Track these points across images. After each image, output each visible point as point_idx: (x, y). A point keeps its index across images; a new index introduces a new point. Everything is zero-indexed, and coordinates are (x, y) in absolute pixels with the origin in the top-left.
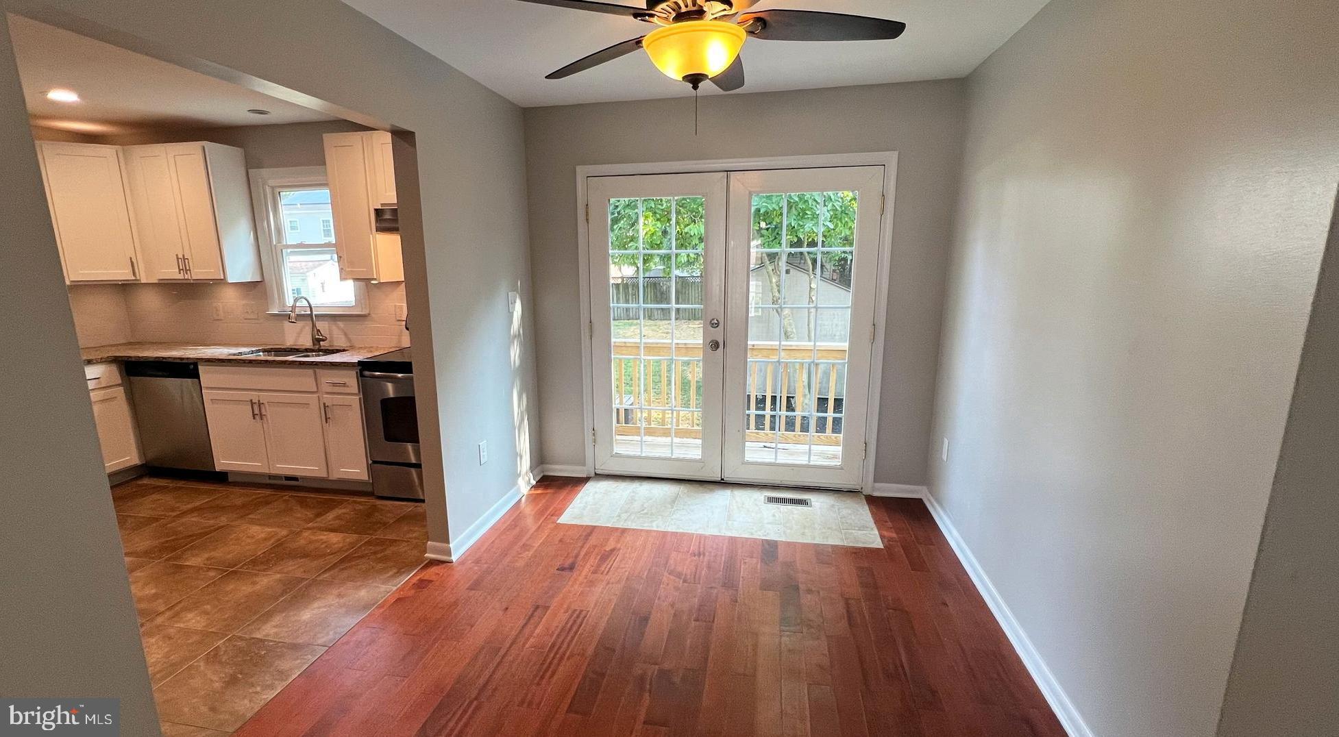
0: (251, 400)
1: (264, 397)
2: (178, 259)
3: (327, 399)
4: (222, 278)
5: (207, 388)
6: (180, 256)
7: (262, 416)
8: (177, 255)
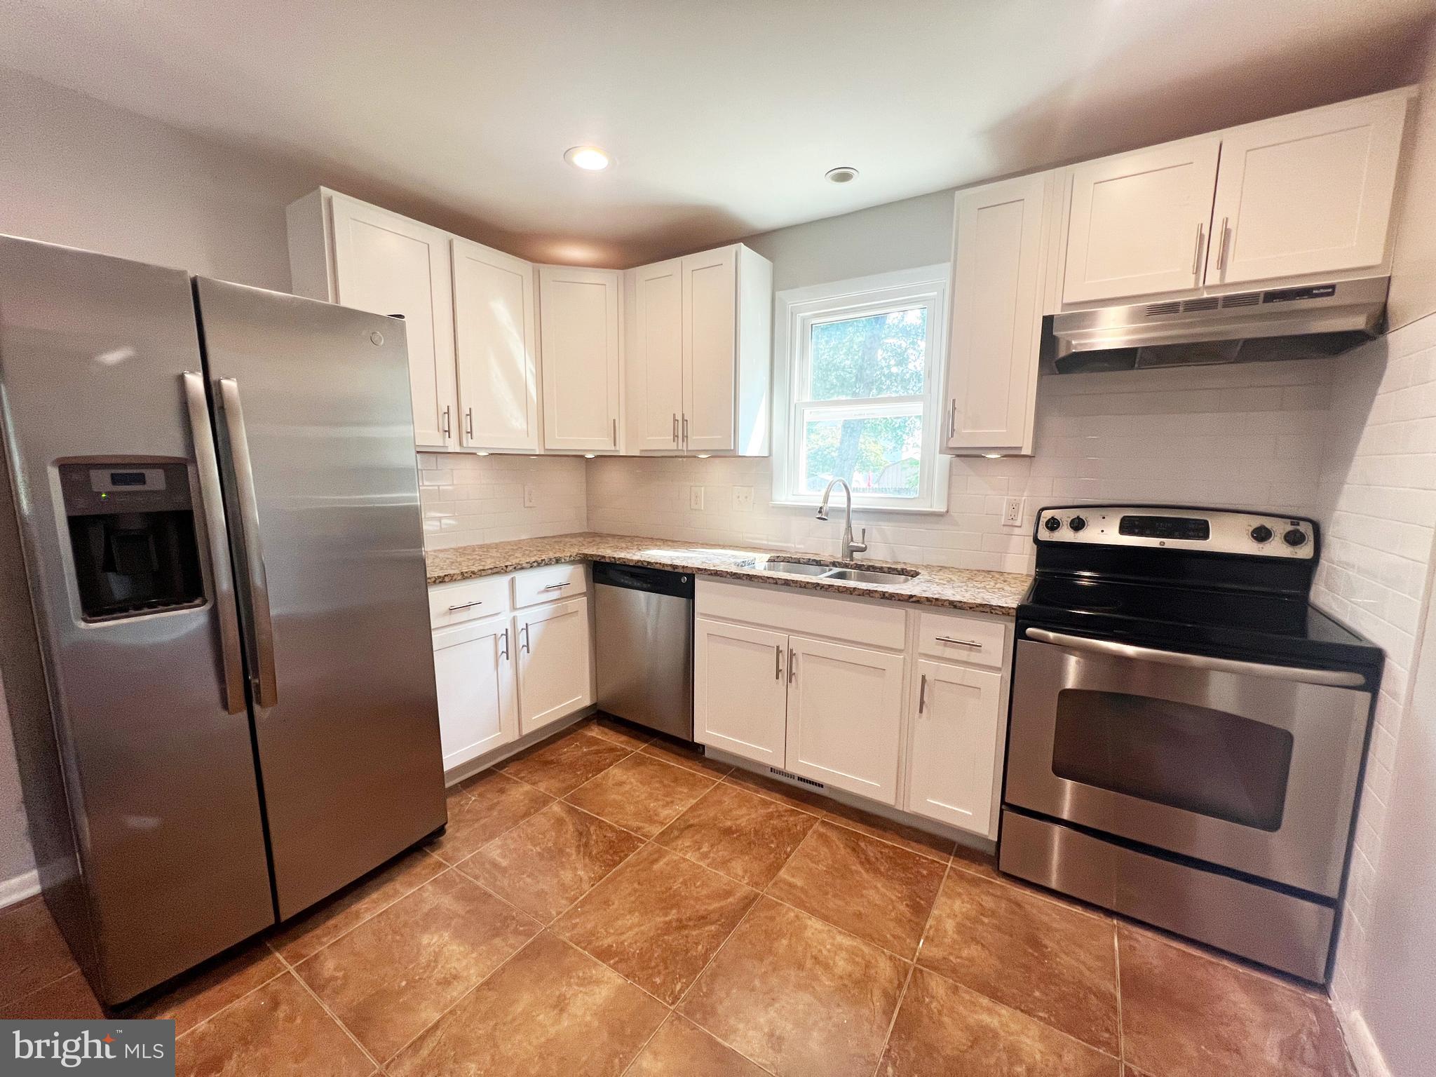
0: (778, 647)
1: (799, 644)
2: (675, 420)
3: (927, 667)
4: (732, 448)
5: (704, 615)
6: (679, 418)
7: (791, 675)
8: (674, 415)
